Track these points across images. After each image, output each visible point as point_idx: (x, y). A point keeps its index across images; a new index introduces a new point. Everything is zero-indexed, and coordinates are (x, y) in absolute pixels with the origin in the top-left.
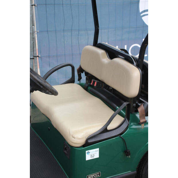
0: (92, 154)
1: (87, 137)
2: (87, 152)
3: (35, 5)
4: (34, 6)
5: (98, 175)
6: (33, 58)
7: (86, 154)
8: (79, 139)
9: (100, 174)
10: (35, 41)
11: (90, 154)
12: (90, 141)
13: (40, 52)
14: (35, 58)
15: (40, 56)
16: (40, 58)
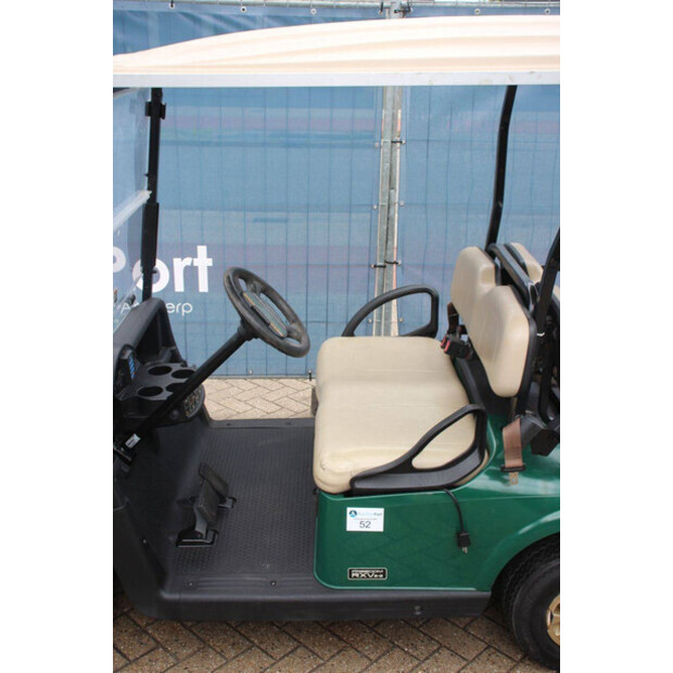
0: (366, 519)
1: (354, 474)
2: (349, 509)
3: (401, 142)
4: (398, 144)
5: (378, 574)
6: (384, 267)
7: (348, 515)
8: (334, 474)
9: (384, 574)
10: (393, 226)
11: (358, 516)
12: (359, 485)
13: (402, 253)
14: (388, 265)
15: (400, 262)
16: (400, 268)
